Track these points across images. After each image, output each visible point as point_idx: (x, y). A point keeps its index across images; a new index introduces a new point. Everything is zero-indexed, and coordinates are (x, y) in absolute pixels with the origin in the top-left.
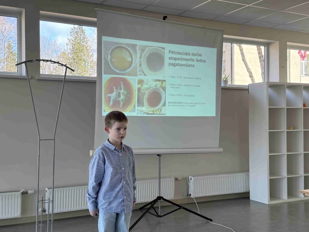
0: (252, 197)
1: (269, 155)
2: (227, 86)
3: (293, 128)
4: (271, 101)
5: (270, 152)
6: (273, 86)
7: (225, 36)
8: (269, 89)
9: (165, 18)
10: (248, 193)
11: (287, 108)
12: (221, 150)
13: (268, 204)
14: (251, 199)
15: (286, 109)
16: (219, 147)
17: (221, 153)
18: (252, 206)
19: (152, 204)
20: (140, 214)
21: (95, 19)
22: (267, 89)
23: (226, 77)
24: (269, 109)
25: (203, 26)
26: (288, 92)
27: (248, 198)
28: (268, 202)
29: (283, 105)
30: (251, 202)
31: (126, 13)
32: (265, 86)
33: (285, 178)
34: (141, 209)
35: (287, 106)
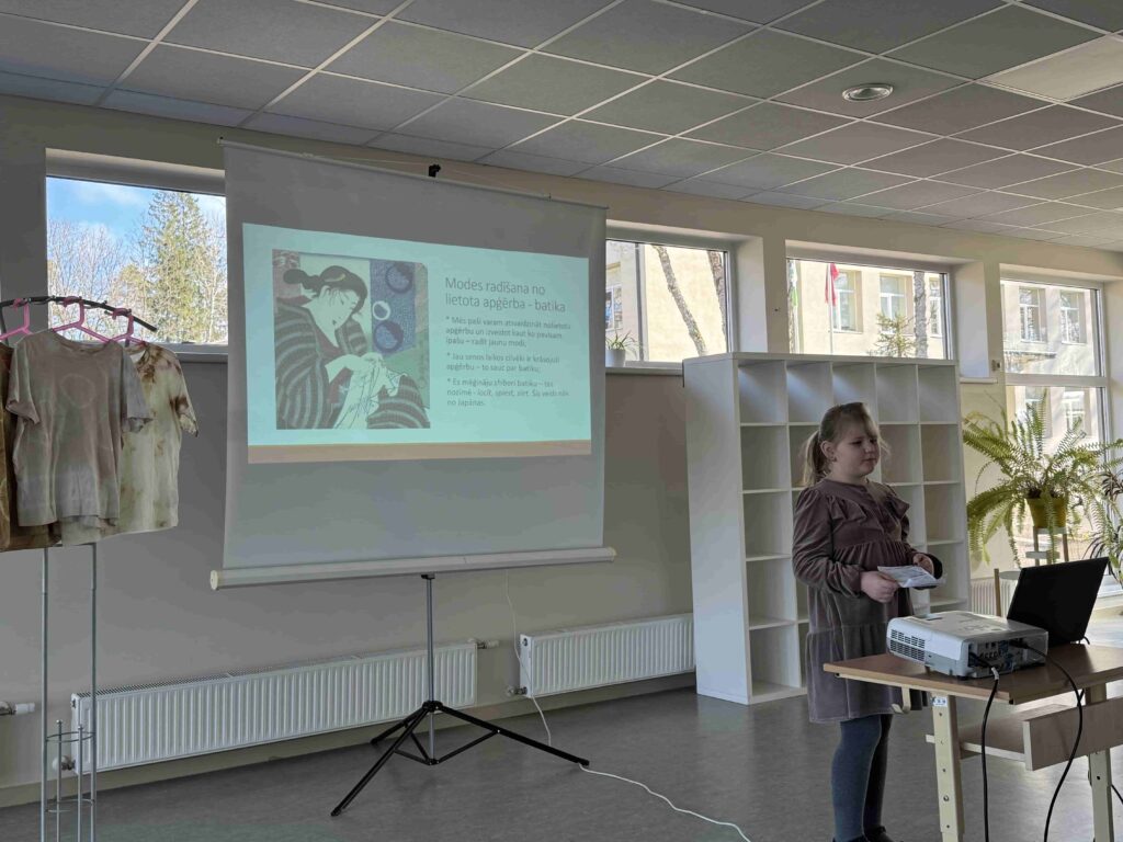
0: (702, 689)
1: (747, 563)
2: (624, 366)
4: (746, 406)
5: (749, 553)
6: (750, 364)
7: (610, 222)
8: (740, 372)
9: (433, 171)
10: (691, 675)
11: (791, 427)
12: (611, 552)
13: (746, 703)
14: (700, 690)
15: (788, 428)
16: (605, 545)
17: (610, 562)
18: (704, 714)
19: (409, 724)
20: (372, 758)
21: (221, 173)
22: (735, 376)
23: (620, 340)
24: (743, 429)
25: (546, 195)
26: (792, 380)
27: (693, 689)
28: (749, 698)
29: (780, 417)
30: (699, 701)
31: (315, 155)
32: (730, 363)
33: (793, 625)
34: (375, 742)
35: (790, 421)
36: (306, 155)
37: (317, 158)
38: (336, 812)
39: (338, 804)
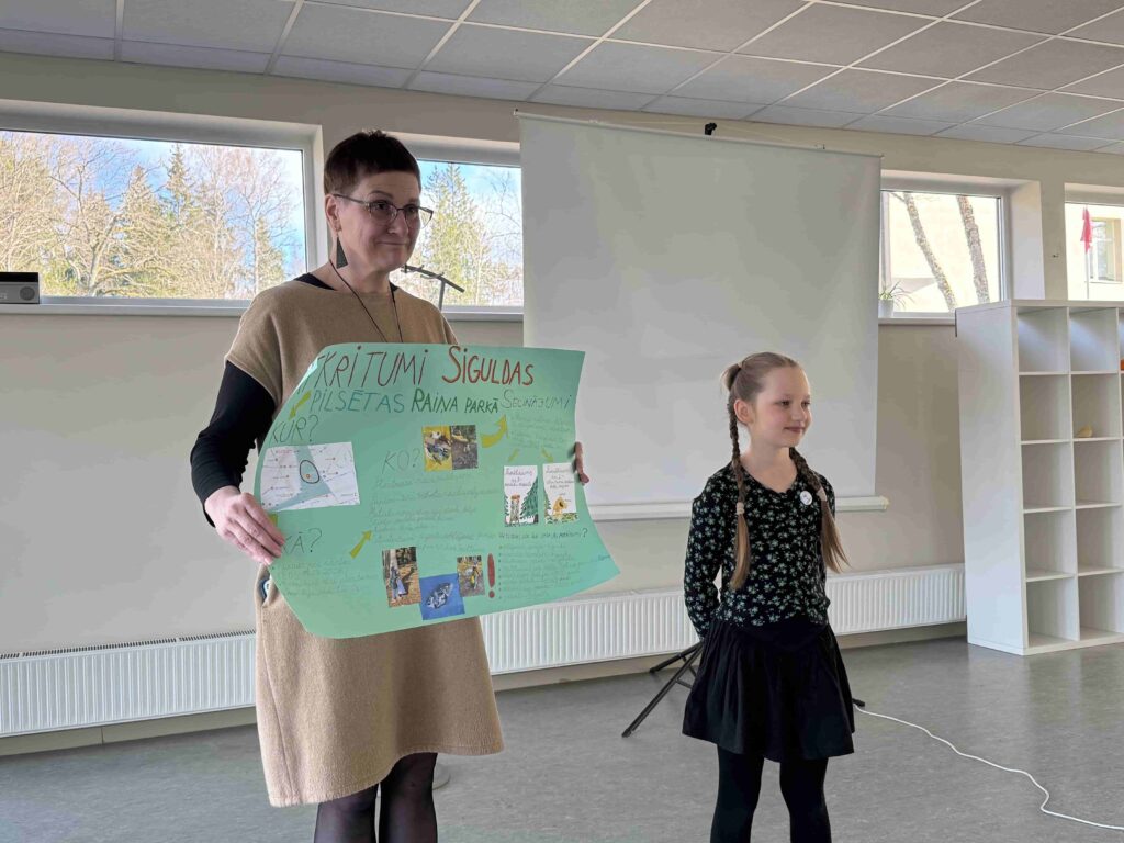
0: (973, 638)
1: (1025, 515)
2: (893, 317)
3: (1090, 433)
4: (1025, 360)
5: (1027, 504)
6: (1029, 312)
7: (885, 173)
8: (1020, 323)
9: (710, 129)
10: (963, 624)
11: (1073, 376)
12: (883, 501)
13: (1022, 654)
14: (970, 640)
15: (1070, 377)
16: (877, 494)
17: (882, 511)
18: (976, 664)
22: (1014, 325)
23: (887, 291)
24: (1021, 378)
26: (1075, 328)
27: (963, 638)
28: (1025, 648)
29: (1062, 367)
30: (970, 650)
31: (600, 120)
32: (1008, 312)
33: (1072, 578)
34: (653, 671)
35: (1072, 370)
36: (591, 121)
37: (602, 123)
38: (627, 733)
39: (628, 726)
